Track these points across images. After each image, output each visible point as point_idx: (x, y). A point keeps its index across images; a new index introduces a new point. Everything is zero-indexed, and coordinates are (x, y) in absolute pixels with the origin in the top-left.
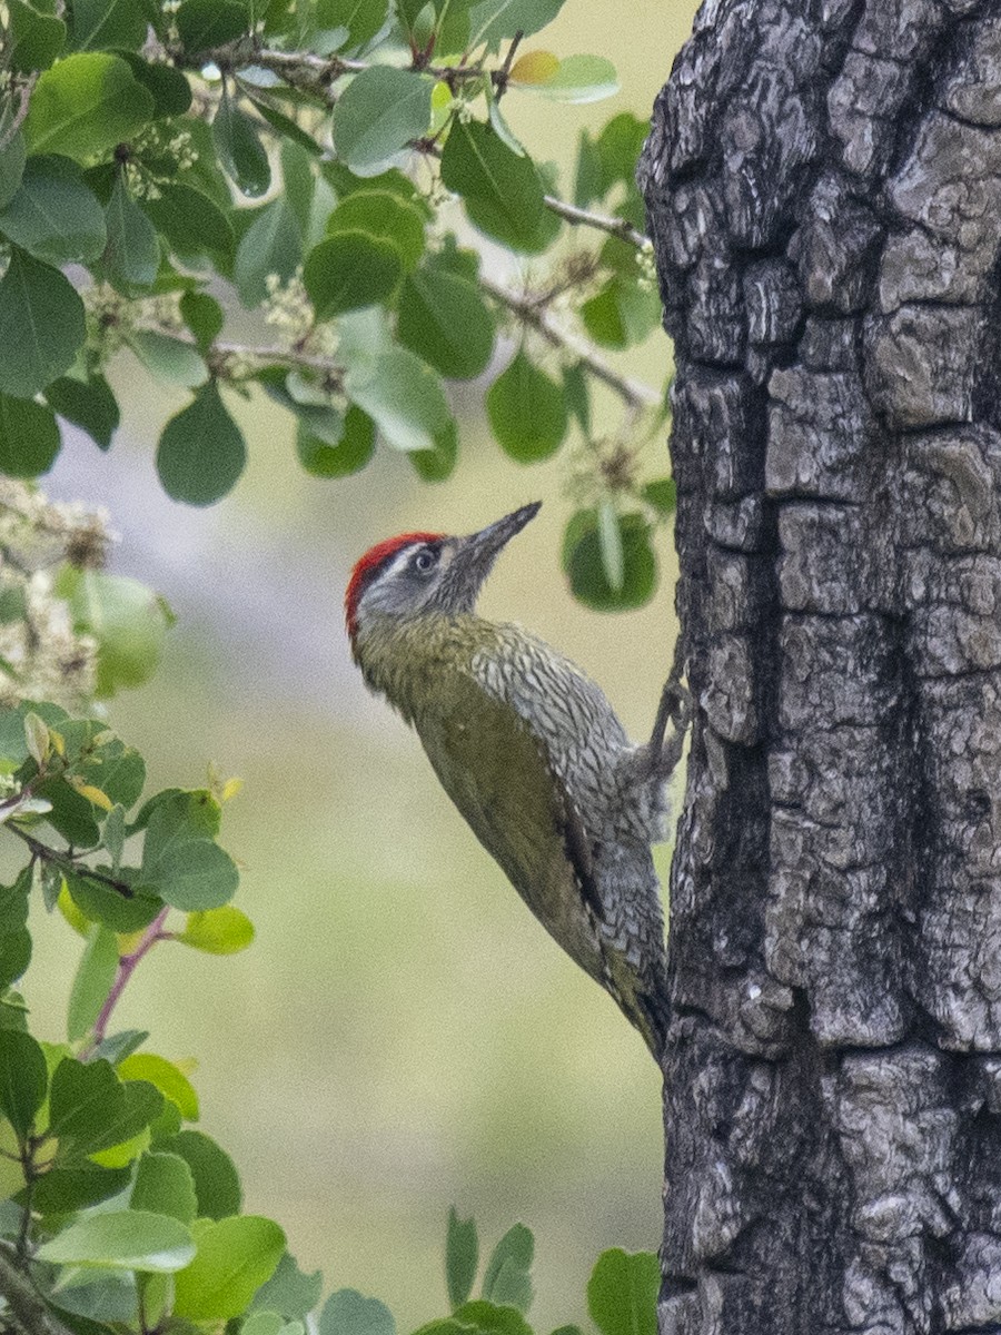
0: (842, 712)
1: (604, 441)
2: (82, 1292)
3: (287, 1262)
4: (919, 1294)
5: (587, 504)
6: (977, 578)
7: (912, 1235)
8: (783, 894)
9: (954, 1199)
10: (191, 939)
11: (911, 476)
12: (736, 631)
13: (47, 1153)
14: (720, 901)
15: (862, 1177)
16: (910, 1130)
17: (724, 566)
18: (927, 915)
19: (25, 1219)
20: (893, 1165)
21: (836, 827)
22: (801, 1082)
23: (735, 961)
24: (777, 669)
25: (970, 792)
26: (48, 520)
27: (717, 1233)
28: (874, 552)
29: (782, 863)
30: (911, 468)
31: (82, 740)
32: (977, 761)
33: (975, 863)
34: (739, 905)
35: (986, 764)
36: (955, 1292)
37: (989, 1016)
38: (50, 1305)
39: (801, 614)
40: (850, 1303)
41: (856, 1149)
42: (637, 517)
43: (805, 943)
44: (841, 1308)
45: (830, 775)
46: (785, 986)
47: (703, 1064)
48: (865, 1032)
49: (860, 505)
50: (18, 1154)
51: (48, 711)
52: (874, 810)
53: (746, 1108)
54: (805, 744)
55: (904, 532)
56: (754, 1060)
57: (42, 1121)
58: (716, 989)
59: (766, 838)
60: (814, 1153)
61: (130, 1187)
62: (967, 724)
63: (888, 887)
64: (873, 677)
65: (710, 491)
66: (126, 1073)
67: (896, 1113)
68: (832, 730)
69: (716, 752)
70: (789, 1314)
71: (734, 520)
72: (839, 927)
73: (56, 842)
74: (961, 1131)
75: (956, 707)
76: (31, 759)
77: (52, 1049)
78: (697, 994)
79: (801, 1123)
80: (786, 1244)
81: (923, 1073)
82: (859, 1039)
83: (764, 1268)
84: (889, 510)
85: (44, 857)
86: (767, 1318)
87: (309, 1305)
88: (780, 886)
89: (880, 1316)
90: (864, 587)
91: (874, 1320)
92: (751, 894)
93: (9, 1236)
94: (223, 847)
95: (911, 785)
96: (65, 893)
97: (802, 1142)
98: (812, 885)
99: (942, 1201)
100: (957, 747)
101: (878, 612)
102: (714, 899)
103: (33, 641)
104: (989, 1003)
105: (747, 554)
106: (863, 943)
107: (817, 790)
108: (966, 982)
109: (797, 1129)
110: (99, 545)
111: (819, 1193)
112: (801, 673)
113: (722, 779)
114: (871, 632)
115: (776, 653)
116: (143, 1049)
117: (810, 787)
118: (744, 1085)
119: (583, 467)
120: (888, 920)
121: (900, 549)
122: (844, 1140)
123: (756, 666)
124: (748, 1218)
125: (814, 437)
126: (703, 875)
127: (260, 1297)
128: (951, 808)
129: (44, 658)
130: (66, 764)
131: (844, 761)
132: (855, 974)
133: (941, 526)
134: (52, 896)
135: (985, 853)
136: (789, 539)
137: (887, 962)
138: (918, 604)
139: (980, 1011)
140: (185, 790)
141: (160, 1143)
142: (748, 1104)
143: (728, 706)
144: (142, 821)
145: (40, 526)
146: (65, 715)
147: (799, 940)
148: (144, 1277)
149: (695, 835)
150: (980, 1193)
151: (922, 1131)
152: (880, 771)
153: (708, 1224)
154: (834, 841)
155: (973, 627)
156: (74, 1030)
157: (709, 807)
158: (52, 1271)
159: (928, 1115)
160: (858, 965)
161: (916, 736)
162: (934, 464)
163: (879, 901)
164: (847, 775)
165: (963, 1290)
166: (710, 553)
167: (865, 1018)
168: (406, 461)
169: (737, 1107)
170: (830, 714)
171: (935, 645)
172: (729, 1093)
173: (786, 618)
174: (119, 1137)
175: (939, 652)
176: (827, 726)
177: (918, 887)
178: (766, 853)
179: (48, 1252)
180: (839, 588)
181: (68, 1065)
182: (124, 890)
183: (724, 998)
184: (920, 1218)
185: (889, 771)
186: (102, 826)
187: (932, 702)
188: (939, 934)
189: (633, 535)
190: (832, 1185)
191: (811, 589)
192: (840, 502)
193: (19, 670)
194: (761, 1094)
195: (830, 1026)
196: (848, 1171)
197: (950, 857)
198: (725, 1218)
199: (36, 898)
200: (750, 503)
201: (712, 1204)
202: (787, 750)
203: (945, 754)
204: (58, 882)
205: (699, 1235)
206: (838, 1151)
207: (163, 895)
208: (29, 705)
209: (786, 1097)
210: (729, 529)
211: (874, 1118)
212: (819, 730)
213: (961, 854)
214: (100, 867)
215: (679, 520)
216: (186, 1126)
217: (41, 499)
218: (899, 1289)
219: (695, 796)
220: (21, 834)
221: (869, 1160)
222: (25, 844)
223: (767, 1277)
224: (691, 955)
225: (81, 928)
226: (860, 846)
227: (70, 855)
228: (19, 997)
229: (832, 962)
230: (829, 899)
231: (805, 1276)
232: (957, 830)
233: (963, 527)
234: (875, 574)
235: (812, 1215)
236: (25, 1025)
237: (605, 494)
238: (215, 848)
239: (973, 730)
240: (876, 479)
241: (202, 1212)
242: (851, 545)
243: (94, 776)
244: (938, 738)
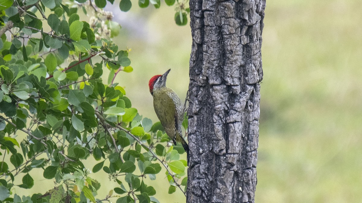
0: (213, 39)
1: (180, 3)
2: (110, 118)
3: (138, 114)
4: (223, 118)
5: (178, 11)
6: (231, 21)
7: (222, 110)
8: (205, 64)
9: (228, 105)
10: (125, 70)
11: (222, 7)
12: (198, 29)
13: (105, 99)
14: (196, 65)
15: (216, 102)
16: (222, 96)
17: (197, 19)
18: (224, 67)
19: (102, 108)
20: (220, 101)
21: (212, 55)
22: (207, 89)
23: (198, 73)
24: (204, 34)
25: (230, 50)
26: (104, 14)
27: (196, 110)
28: (217, 18)
29: (205, 60)
30: (222, 6)
31: (109, 44)
32: (231, 46)
33: (231, 60)
34: (199, 66)
35: (232, 46)
36: (228, 118)
38: (106, 120)
39: (207, 26)
40: (214, 119)
41: (215, 98)
42: (185, 13)
43: (208, 71)
44: (213, 120)
45: (211, 48)
46: (205, 76)
47: (194, 87)
48: (216, 83)
49: (215, 11)
50: (101, 100)
51: (105, 40)
52: (217, 53)
53: (200, 93)
54: (208, 43)
55: (221, 15)
56: (201, 86)
57: (104, 95)
58: (196, 77)
59: (203, 56)
60: (209, 99)
61: (116, 104)
62: (230, 41)
63: (219, 63)
64: (217, 35)
65: (195, 10)
66: (116, 89)
67: (220, 93)
68: (211, 42)
69: (196, 45)
70: (206, 121)
71: (198, 14)
72: (213, 68)
73: (106, 57)
74: (229, 96)
75: (228, 39)
76: (102, 46)
77: (106, 85)
78: (193, 78)
80: (205, 111)
81: (224, 88)
82: (215, 83)
83: (202, 114)
84: (219, 12)
85: (104, 59)
86: (203, 121)
87: (141, 120)
88: (204, 63)
89: (218, 121)
91: (217, 121)
92: (200, 64)
93: (100, 111)
94: (129, 58)
95: (222, 49)
97: (207, 97)
98: (209, 63)
99: (226, 105)
100: (228, 44)
101: (217, 26)
102: (195, 65)
103: (102, 30)
104: (233, 79)
105: (200, 18)
106: (216, 71)
107: (209, 50)
108: (230, 76)
109: (207, 96)
110: (111, 17)
111: (210, 104)
112: (207, 34)
113: (197, 48)
114: (217, 29)
115: (204, 31)
116: (118, 85)
117: (208, 49)
118: (200, 90)
119: (177, 6)
120: (219, 67)
121: (220, 17)
122: (213, 97)
123: (201, 33)
124: (200, 108)
125: (209, 2)
126: (194, 61)
127: (134, 119)
128: (228, 52)
129: (104, 33)
130: (107, 47)
131: (213, 46)
132: (215, 75)
133: (226, 14)
134: (106, 65)
135: (232, 58)
136: (205, 16)
137: (219, 73)
138: (223, 25)
139: (232, 80)
140: (123, 50)
141: (121, 98)
142: (200, 92)
143: (197, 39)
144: (118, 55)
145: (103, 15)
146: (107, 40)
148: (118, 116)
149: (193, 56)
150: (232, 104)
151: (224, 96)
152: (218, 47)
153: (195, 108)
154: (212, 57)
155: (230, 28)
156: (109, 83)
157: (195, 52)
158: (106, 115)
159: (224, 94)
160: (215, 73)
161: (223, 43)
162: (225, 6)
163: (218, 65)
164: (213, 48)
165: (229, 117)
166: (195, 18)
167: (216, 81)
168: (153, 5)
170: (211, 40)
171: (225, 30)
172: (198, 91)
173: (205, 27)
174: (115, 97)
175: (226, 31)
177: (223, 63)
178: (203, 58)
179: (105, 113)
180: (212, 23)
181: (108, 87)
182: (115, 64)
183: (197, 78)
184: (223, 108)
185: (219, 47)
186: (112, 55)
187: (225, 38)
188: (226, 69)
189: (184, 16)
190: (212, 103)
191: (208, 23)
192: (212, 11)
193: (100, 34)
194: (202, 91)
195: (211, 82)
196: (214, 101)
198: (197, 108)
199: (103, 65)
200: (200, 11)
201: (195, 106)
202: (205, 44)
203: (227, 45)
204: (106, 63)
205: (194, 110)
206: (212, 99)
207: (121, 65)
208: (102, 39)
209: (205, 91)
211: (217, 94)
212: (210, 42)
213: (229, 58)
214: (112, 61)
215: (190, 14)
216: (124, 96)
217: (103, 11)
218: (221, 117)
219: (193, 51)
220: (101, 56)
221: (217, 100)
222: (102, 58)
223: (203, 116)
224: (192, 72)
225: (109, 69)
226: (215, 57)
227: (108, 59)
228: (101, 78)
229: (211, 73)
230: (211, 65)
231: (208, 116)
232: (229, 55)
233: (229, 14)
234: (217, 21)
235: (209, 107)
236: (102, 82)
237: (180, 10)
240: (217, 8)
241: (126, 107)
242: (214, 17)
243: (111, 49)
244: (226, 43)
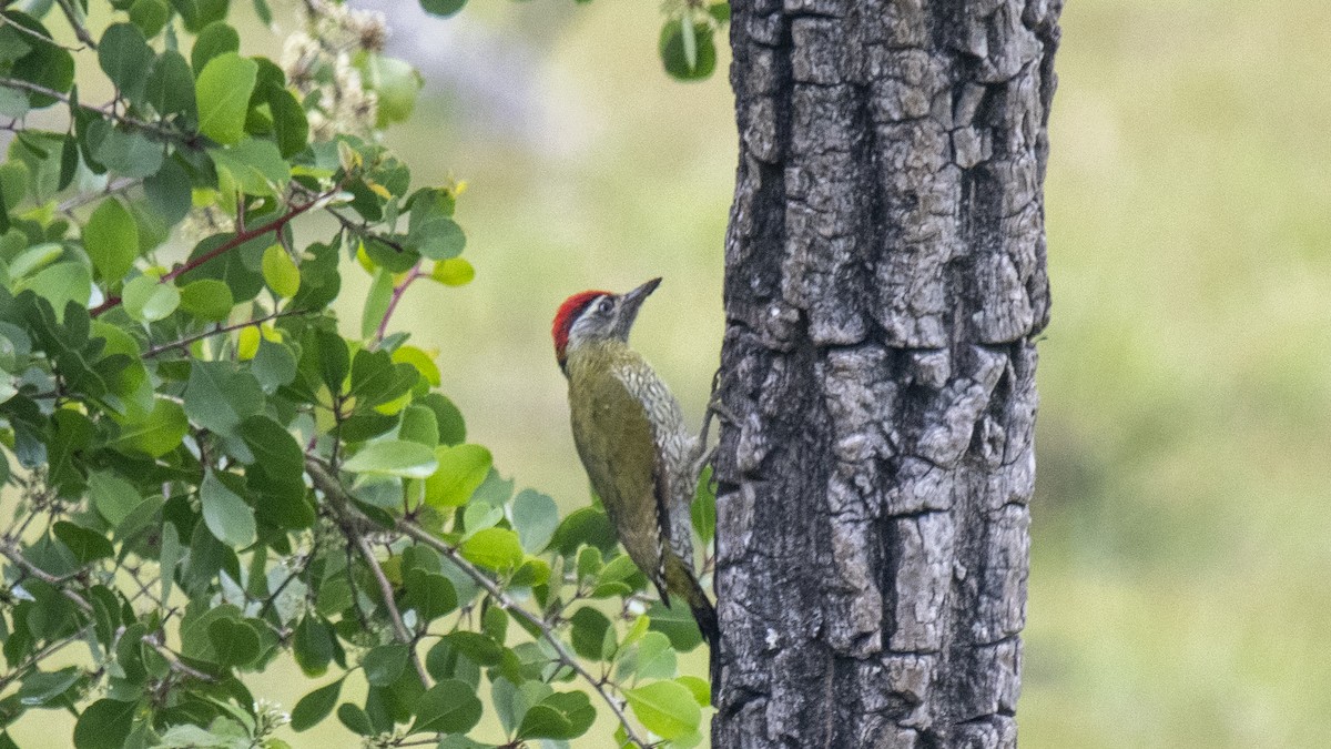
0: (829, 143)
2: (370, 489)
3: (493, 473)
4: (873, 493)
5: (675, 16)
6: (911, 63)
7: (869, 458)
8: (793, 252)
9: (895, 437)
10: (436, 277)
12: (766, 95)
13: (349, 406)
14: (756, 257)
15: (839, 423)
16: (868, 395)
17: (759, 54)
18: (879, 265)
19: (336, 447)
20: (858, 417)
21: (825, 212)
22: (803, 365)
23: (764, 293)
24: (790, 117)
25: (906, 192)
26: (348, 22)
27: (751, 457)
28: (850, 47)
29: (793, 234)
31: (372, 158)
32: (911, 173)
33: (909, 234)
34: (767, 259)
35: (916, 175)
36: (894, 492)
37: (917, 325)
38: (351, 498)
39: (806, 84)
40: (831, 498)
41: (835, 406)
42: (705, 25)
43: (806, 282)
44: (826, 502)
45: (822, 181)
46: (794, 307)
47: (744, 354)
48: (842, 336)
49: (841, 18)
50: (331, 405)
51: (352, 141)
52: (849, 202)
53: (769, 381)
54: (807, 162)
55: (867, 35)
56: (775, 353)
57: (346, 386)
58: (753, 309)
59: (783, 219)
60: (810, 408)
61: (398, 427)
62: (904, 151)
63: (856, 248)
64: (848, 122)
65: (751, 10)
66: (397, 358)
67: (859, 384)
68: (823, 154)
69: (754, 167)
70: (794, 505)
71: (766, 27)
72: (826, 273)
73: (356, 218)
74: (899, 396)
75: (898, 140)
76: (341, 169)
77: (354, 344)
78: (741, 313)
79: (802, 391)
80: (793, 464)
81: (876, 360)
82: (838, 340)
83: (780, 477)
84: (859, 22)
85: (349, 228)
86: (782, 508)
87: (507, 498)
88: (792, 248)
89: (848, 507)
90: (843, 68)
91: (844, 509)
92: (773, 253)
93: (326, 456)
94: (457, 222)
95: (871, 187)
96: (361, 249)
97: (803, 401)
98: (811, 248)
99: (887, 437)
100: (899, 164)
101: (850, 83)
102: (752, 256)
103: (338, 96)
104: (917, 318)
105: (773, 48)
106: (841, 282)
107: (813, 190)
108: (902, 306)
109: (800, 394)
110: (379, 37)
111: (813, 433)
112: (805, 120)
113: (757, 183)
114: (847, 95)
115: (789, 106)
116: (408, 343)
117: (809, 188)
118: (769, 367)
120: (856, 269)
121: (865, 45)
122: (829, 401)
123: (778, 115)
124: (770, 447)
126: (745, 241)
127: (477, 494)
128: (895, 201)
129: (346, 105)
130: (363, 171)
131: (830, 174)
132: (836, 301)
133: (890, 32)
134: (354, 251)
135: (915, 228)
136: (798, 39)
137: (856, 294)
138: (876, 78)
139: (911, 323)
140: (434, 188)
141: (418, 400)
142: (771, 379)
144: (408, 206)
145: (344, 27)
146: (361, 141)
147: (803, 280)
148: (407, 481)
149: (740, 217)
150: (910, 432)
151: (875, 395)
152: (852, 179)
153: (746, 450)
154: (825, 221)
155: (909, 93)
156: (366, 332)
157: (749, 200)
158: (352, 477)
159: (879, 386)
160: (838, 295)
163: (851, 257)
164: (832, 181)
165: (900, 491)
166: (751, 47)
167: (842, 327)
169: (764, 380)
170: (822, 144)
171: (886, 104)
172: (760, 372)
173: (797, 86)
174: (392, 396)
175: (888, 108)
176: (820, 151)
177: (874, 248)
178: (783, 228)
179: (349, 465)
180: (828, 69)
181: (362, 354)
182: (397, 247)
183: (757, 315)
184: (874, 448)
185: (857, 179)
186: (384, 208)
187: (884, 138)
188: (887, 277)
189: (702, 35)
190: (821, 427)
191: (811, 69)
192: (829, 17)
193: (330, 112)
194: (778, 373)
195: (820, 332)
196: (831, 419)
197: (894, 231)
198: (756, 447)
199: (344, 252)
200: (775, 17)
201: (749, 438)
202: (796, 166)
203: (891, 169)
204: (358, 243)
205: (741, 457)
206: (825, 407)
207: (421, 250)
208: (339, 135)
209: (794, 374)
210: (762, 33)
211: (847, 387)
212: (816, 154)
213: (900, 229)
214: (383, 234)
215: (732, 28)
216: (432, 390)
217: (345, 11)
218: (861, 490)
219: (741, 194)
220: (335, 213)
221: (844, 413)
222: (338, 220)
223: (782, 483)
224: (738, 290)
225: (370, 271)
226: (840, 224)
228: (332, 312)
229: (822, 293)
230: (821, 256)
231: (805, 483)
232: (898, 215)
233: (903, 31)
234: (850, 60)
235: (809, 446)
236: (336, 328)
237: (686, 12)
238: (452, 222)
239: (908, 154)
241: (442, 441)
242: (835, 43)
243: (380, 179)
244: (887, 159)
